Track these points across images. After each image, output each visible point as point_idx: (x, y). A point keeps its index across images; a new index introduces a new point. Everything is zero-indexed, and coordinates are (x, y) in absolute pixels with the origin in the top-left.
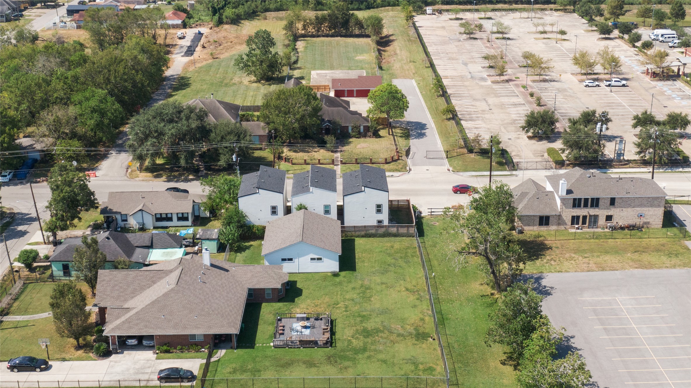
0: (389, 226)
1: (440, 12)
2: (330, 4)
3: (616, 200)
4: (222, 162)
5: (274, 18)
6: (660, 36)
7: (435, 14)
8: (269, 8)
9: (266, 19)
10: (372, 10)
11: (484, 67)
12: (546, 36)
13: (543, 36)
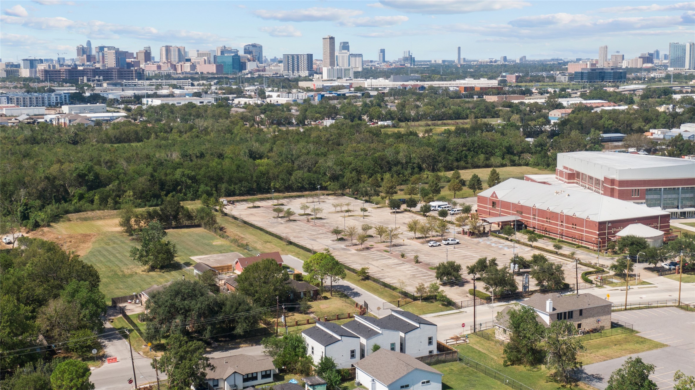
0: (437, 355)
1: (232, 203)
3: (583, 311)
4: (239, 330)
5: (77, 219)
6: (437, 207)
7: (229, 205)
9: (71, 221)
11: (333, 241)
12: (350, 214)
13: (347, 214)
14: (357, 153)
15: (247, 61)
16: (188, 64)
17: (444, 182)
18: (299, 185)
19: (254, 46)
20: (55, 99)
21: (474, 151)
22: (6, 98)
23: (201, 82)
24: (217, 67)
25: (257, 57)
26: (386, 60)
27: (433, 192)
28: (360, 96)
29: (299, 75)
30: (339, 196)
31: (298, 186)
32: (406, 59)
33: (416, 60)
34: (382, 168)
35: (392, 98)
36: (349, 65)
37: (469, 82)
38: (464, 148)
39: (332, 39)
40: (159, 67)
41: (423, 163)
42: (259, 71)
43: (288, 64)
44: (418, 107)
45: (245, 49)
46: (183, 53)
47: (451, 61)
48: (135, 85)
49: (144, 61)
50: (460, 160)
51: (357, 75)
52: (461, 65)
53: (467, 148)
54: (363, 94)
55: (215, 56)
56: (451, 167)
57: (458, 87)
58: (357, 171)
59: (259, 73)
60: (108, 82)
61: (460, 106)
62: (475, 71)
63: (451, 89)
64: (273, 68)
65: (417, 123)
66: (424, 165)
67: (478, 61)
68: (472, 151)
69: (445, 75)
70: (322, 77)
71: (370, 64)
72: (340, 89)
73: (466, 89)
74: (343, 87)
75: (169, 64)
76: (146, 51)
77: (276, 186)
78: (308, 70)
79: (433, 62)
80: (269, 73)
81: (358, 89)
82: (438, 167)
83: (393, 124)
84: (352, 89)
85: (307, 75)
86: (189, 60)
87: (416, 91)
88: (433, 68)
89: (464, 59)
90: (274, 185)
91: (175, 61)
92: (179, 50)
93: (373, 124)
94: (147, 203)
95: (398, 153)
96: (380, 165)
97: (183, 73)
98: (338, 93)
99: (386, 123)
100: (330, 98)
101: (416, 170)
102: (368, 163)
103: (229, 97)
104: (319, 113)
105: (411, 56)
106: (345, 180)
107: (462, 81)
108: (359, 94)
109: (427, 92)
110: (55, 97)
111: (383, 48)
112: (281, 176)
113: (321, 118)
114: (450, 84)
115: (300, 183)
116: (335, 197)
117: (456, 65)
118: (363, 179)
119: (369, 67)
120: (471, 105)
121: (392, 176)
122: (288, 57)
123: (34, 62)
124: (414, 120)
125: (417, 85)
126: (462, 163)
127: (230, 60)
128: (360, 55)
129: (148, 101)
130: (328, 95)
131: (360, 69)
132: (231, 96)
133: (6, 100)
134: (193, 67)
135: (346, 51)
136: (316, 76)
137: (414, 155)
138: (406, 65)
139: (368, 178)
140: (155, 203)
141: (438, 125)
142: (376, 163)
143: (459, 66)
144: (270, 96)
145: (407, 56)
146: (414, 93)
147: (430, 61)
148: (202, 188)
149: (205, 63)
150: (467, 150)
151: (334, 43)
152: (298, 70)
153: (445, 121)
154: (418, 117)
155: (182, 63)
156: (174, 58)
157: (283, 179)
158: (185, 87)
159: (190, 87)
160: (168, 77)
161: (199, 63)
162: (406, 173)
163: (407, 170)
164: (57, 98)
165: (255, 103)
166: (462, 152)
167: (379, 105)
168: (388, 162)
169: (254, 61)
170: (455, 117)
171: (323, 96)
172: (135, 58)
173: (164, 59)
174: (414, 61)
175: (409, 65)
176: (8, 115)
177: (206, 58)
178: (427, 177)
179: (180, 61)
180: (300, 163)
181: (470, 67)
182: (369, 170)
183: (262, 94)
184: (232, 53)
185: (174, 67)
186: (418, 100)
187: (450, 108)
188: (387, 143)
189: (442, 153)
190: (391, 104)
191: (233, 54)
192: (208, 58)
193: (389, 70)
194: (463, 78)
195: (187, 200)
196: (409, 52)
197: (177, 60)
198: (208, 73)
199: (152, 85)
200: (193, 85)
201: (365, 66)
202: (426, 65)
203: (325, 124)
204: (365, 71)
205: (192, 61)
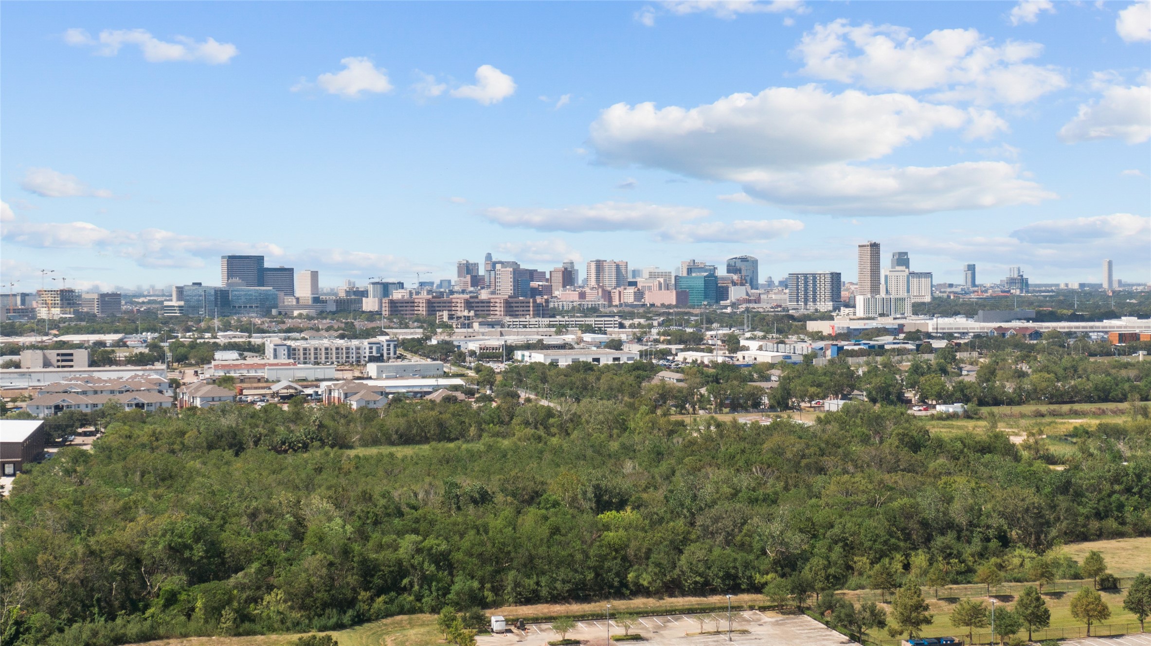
1: (521, 624)
2: (270, 618)
7: (510, 631)
8: (124, 635)
10: (366, 625)
14: (850, 499)
15: (730, 285)
16: (631, 290)
17: (1064, 577)
18: (698, 579)
19: (744, 260)
20: (367, 351)
21: (1140, 493)
22: (285, 347)
23: (636, 321)
24: (678, 294)
25: (748, 279)
26: (977, 283)
27: (1030, 622)
28: (912, 350)
29: (816, 310)
30: (790, 613)
31: (696, 583)
32: (1012, 281)
33: (1030, 282)
34: (907, 537)
35: (975, 354)
36: (908, 291)
37: (1127, 324)
38: (1117, 487)
39: (875, 247)
40: (582, 295)
41: (1011, 526)
42: (749, 301)
43: (798, 289)
44: (1022, 375)
45: (729, 266)
46: (623, 271)
47: (1095, 285)
48: (525, 326)
49: (561, 285)
50: (1107, 516)
51: (919, 309)
52: (1114, 292)
53: (1122, 487)
54: (918, 346)
55: (676, 277)
56: (1083, 533)
57: (1106, 332)
58: (846, 544)
59: (748, 305)
60: (480, 320)
61: (1109, 374)
62: (1140, 304)
63: (1094, 336)
64: (774, 297)
65: (1016, 409)
66: (1014, 533)
67: (1145, 285)
68: (1135, 494)
69: (1082, 311)
70: (855, 314)
71: (949, 290)
72: (878, 336)
73: (1122, 337)
74: (884, 331)
75: (600, 290)
76: (566, 269)
77: (641, 581)
78: (833, 300)
79: (1062, 286)
80: (763, 307)
81: (914, 336)
82: (1050, 537)
83: (965, 411)
84: (902, 336)
85: (831, 308)
86: (634, 284)
87: (1023, 340)
88: (1061, 298)
89: (1120, 282)
90: (637, 577)
91: (610, 285)
92: (618, 267)
93: (926, 410)
94: (316, 621)
95: (950, 500)
96: (903, 530)
97: (621, 305)
98: (872, 343)
99: (951, 409)
100: (852, 354)
101: (994, 544)
102: (875, 524)
103: (670, 349)
104: (819, 385)
105: (1022, 276)
106: (807, 573)
107: (1115, 322)
108: (911, 346)
109: (1044, 342)
110: (367, 347)
111: (972, 263)
112: (654, 557)
113: (821, 395)
114: (1092, 327)
115: (700, 575)
116: (780, 617)
117: (1104, 291)
118: (857, 566)
119: (945, 295)
120: (1132, 373)
121: (931, 561)
122: (798, 278)
123: (390, 286)
124: (1011, 402)
125: (1027, 328)
126: (1111, 524)
127: (701, 284)
128: (929, 275)
129: (523, 356)
130: (850, 348)
131: (928, 299)
132: (674, 347)
133: (286, 352)
134: (639, 295)
135: (903, 268)
136: (844, 311)
137: (989, 506)
138: (1012, 291)
139: (872, 563)
140: (334, 620)
141: (1061, 415)
142: (894, 525)
143: (1111, 294)
144: (746, 349)
145: (1016, 276)
146: (1017, 345)
147: (1058, 285)
148: (460, 584)
149: (660, 288)
150: (1121, 493)
151: (878, 253)
152: (814, 301)
153: (1077, 407)
154: (1020, 396)
155: (621, 289)
156: (609, 280)
157: (658, 565)
158: (608, 329)
159: (617, 330)
160: (593, 311)
161: (650, 288)
162: (968, 551)
163: (969, 542)
164: (371, 348)
165: (712, 362)
166: (1110, 496)
167: (944, 371)
168: (924, 524)
169: (742, 284)
170: (1099, 397)
171: (840, 349)
172: (547, 280)
173: (593, 282)
174: (1027, 285)
175: (1018, 292)
176: (270, 380)
177: (662, 280)
178: (1022, 565)
179: (618, 285)
180: (708, 522)
181: (1131, 295)
182: (875, 541)
183: (733, 344)
184: (706, 271)
185: (608, 295)
186: (1023, 359)
187: (1088, 379)
188: (930, 469)
189: (1061, 498)
190: (969, 367)
191: (705, 274)
192: (665, 281)
193: (980, 301)
194: (1117, 316)
195: (421, 611)
196: (1019, 270)
197: (614, 283)
198: (663, 305)
199: (553, 326)
200: (621, 326)
201: (937, 294)
202: (1048, 291)
203: (827, 408)
204: (937, 302)
205: (640, 286)
